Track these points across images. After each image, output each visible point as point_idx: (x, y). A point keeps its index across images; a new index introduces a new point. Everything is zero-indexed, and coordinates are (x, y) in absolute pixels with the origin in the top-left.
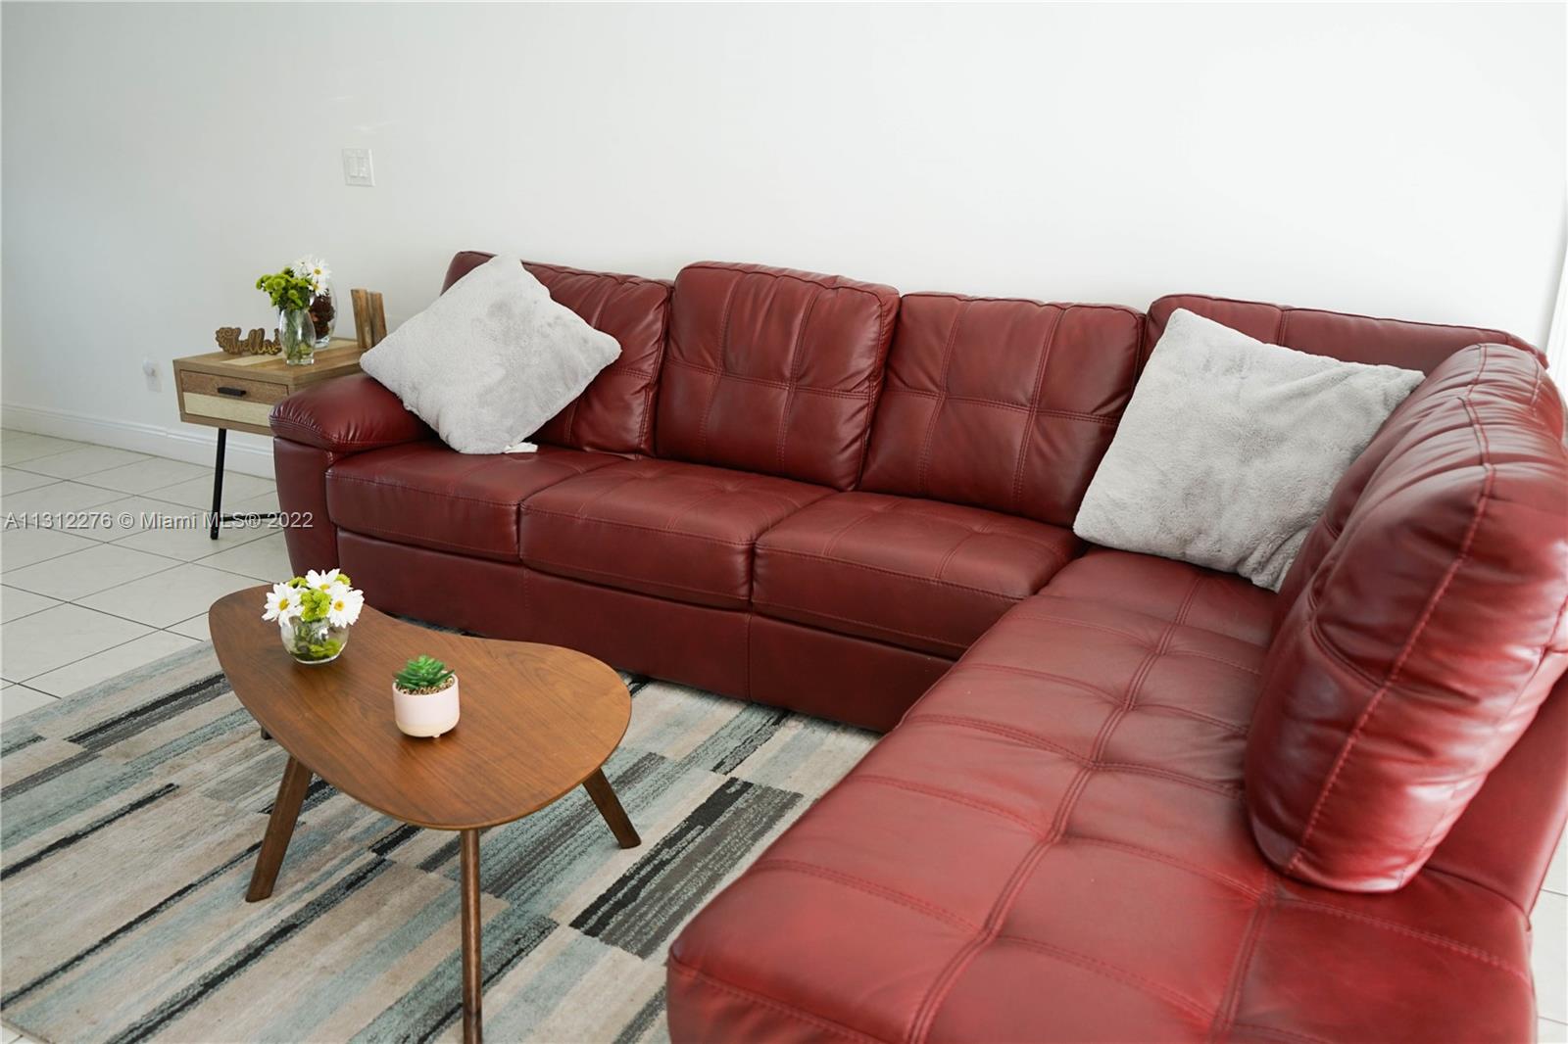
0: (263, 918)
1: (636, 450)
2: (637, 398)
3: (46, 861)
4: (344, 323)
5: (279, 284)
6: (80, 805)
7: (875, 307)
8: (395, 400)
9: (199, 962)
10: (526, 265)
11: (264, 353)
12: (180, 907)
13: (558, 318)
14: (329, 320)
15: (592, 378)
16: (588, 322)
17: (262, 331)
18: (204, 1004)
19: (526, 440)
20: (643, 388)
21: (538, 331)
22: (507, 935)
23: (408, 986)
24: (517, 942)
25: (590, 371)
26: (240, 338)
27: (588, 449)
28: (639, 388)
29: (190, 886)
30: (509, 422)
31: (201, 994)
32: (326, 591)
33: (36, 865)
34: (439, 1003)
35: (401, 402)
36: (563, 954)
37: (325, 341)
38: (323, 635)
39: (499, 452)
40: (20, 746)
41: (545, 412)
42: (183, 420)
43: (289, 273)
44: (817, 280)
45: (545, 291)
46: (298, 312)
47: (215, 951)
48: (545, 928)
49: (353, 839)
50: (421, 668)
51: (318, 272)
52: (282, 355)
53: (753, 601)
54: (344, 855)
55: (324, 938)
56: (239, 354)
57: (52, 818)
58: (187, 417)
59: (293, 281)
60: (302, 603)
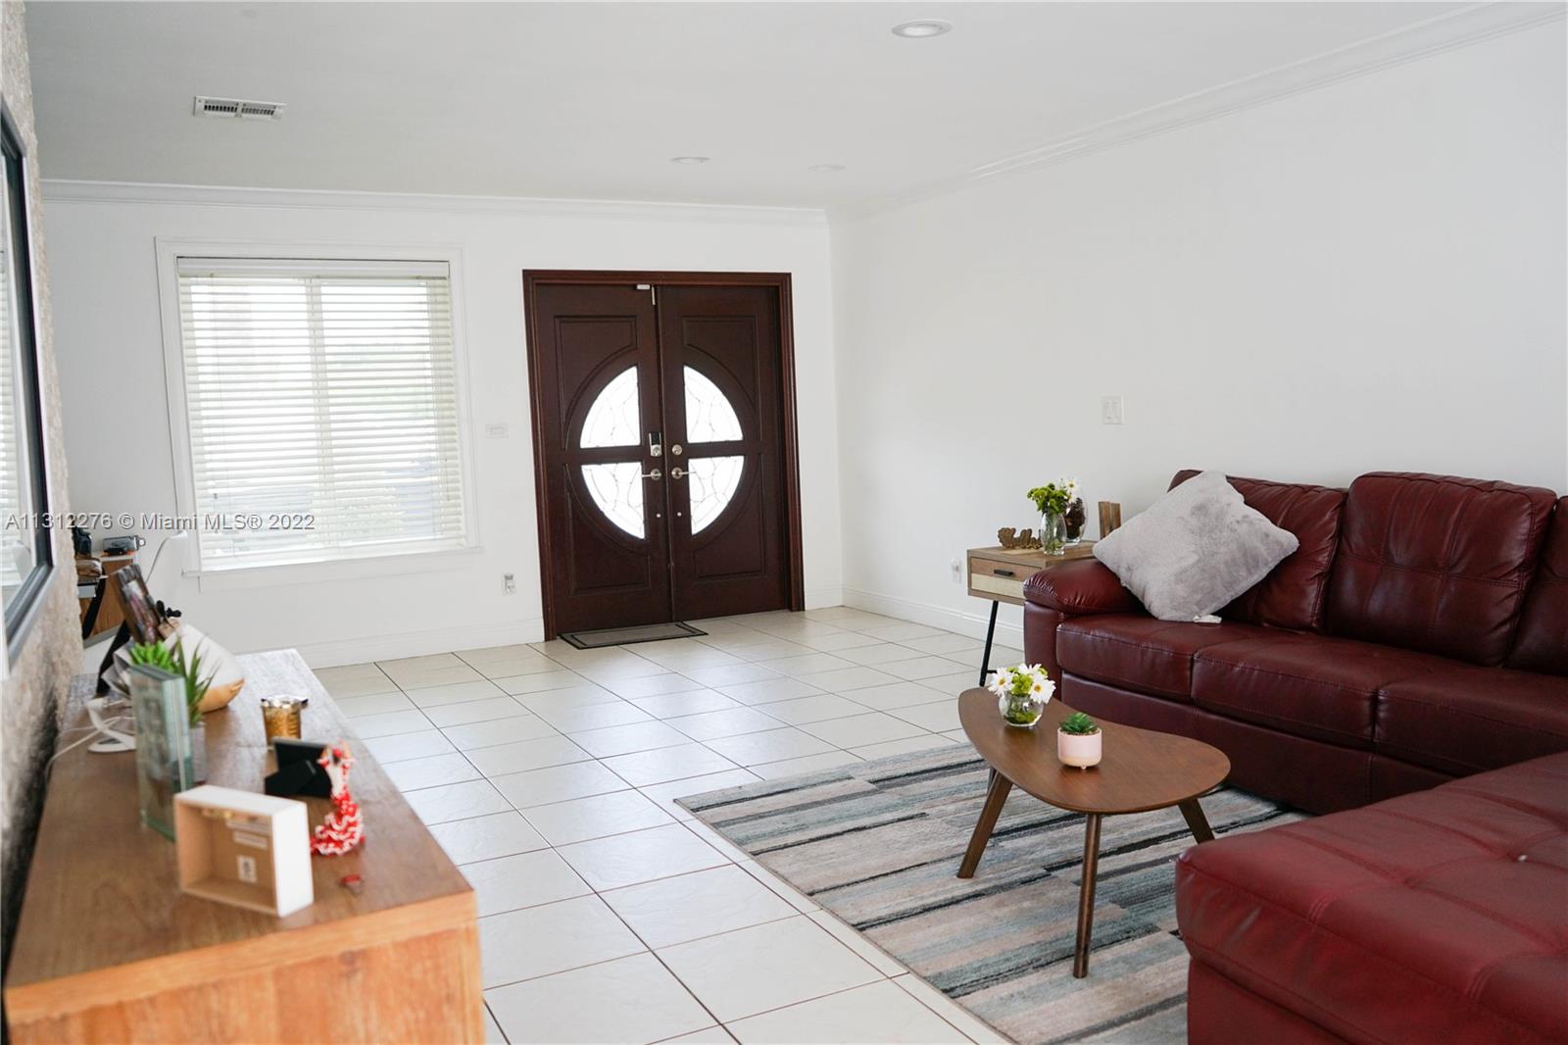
0: (964, 887)
1: (1308, 628)
2: (1312, 584)
3: (846, 836)
4: (1091, 527)
5: (1043, 494)
6: (869, 814)
7: (1527, 506)
8: (1114, 577)
9: (922, 898)
10: (1229, 479)
11: (1030, 548)
12: (918, 872)
13: (1245, 517)
14: (1080, 525)
15: (1272, 566)
16: (1274, 522)
17: (1030, 531)
18: (921, 917)
19: (1214, 614)
20: (1317, 576)
21: (1228, 527)
22: (1123, 928)
23: (1048, 936)
24: (1128, 932)
25: (1270, 559)
26: (1015, 536)
27: (1266, 625)
28: (1312, 576)
29: (925, 864)
30: (1198, 597)
31: (921, 912)
32: (1031, 677)
33: (840, 837)
34: (1065, 949)
35: (1119, 580)
36: (1159, 945)
37: (1076, 541)
38: (1026, 708)
39: (1189, 620)
40: (840, 780)
41: (1228, 591)
42: (969, 594)
43: (1052, 487)
44: (1476, 484)
45: (1240, 498)
46: (1055, 515)
47: (935, 895)
48: (1150, 929)
49: (1032, 860)
50: (1077, 718)
51: (1072, 486)
52: (1042, 549)
53: (1375, 740)
54: (1024, 867)
55: (1000, 904)
56: (1013, 548)
57: (852, 817)
58: (973, 592)
59: (1054, 492)
60: (1013, 682)
